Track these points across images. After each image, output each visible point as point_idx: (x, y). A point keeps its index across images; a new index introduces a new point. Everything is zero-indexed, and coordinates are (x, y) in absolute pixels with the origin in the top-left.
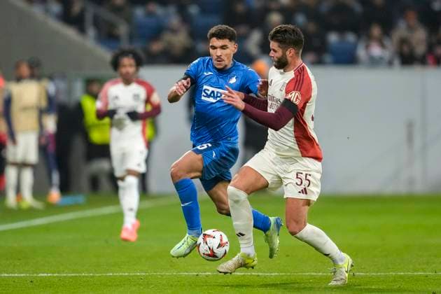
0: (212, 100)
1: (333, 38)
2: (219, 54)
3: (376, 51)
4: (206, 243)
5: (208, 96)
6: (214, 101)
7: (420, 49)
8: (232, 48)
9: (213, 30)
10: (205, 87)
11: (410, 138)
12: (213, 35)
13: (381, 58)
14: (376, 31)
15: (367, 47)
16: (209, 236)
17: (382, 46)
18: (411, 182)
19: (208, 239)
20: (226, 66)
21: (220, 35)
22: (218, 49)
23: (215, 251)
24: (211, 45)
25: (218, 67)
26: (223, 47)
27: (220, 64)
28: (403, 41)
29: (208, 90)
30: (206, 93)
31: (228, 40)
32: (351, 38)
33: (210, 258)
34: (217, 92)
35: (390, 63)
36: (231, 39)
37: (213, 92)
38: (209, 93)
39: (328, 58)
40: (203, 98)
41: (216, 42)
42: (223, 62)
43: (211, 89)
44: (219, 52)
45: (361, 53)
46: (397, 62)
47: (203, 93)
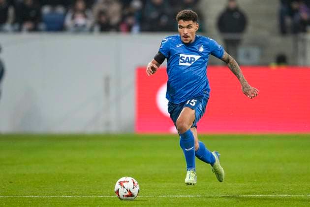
0: (188, 64)
1: (46, 10)
2: (186, 32)
3: (80, 20)
4: (124, 187)
5: (185, 62)
6: (190, 65)
7: (115, 19)
8: (195, 27)
9: (180, 14)
10: (181, 55)
11: (107, 90)
12: (181, 18)
13: (84, 26)
14: (80, 5)
15: (73, 18)
16: (124, 182)
17: (85, 17)
18: (108, 124)
19: (124, 184)
20: (191, 40)
21: (186, 18)
22: (185, 28)
23: (132, 191)
24: (179, 25)
25: (185, 42)
26: (188, 27)
27: (186, 40)
28: (102, 13)
29: (184, 57)
30: (182, 59)
31: (192, 21)
32: (60, 10)
33: (129, 198)
34: (191, 58)
35: (91, 30)
36: (194, 21)
37: (188, 58)
38: (185, 59)
39: (42, 26)
40: (180, 64)
41: (182, 23)
42: (189, 38)
43: (186, 56)
44: (186, 31)
45: (68, 22)
46: (97, 28)
47: (180, 60)
